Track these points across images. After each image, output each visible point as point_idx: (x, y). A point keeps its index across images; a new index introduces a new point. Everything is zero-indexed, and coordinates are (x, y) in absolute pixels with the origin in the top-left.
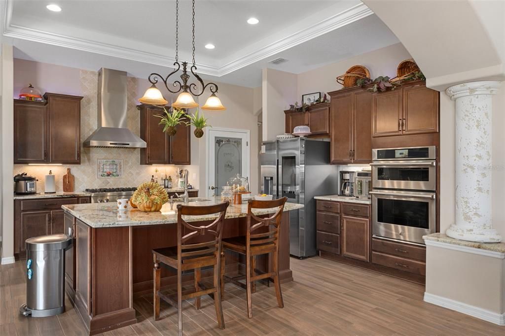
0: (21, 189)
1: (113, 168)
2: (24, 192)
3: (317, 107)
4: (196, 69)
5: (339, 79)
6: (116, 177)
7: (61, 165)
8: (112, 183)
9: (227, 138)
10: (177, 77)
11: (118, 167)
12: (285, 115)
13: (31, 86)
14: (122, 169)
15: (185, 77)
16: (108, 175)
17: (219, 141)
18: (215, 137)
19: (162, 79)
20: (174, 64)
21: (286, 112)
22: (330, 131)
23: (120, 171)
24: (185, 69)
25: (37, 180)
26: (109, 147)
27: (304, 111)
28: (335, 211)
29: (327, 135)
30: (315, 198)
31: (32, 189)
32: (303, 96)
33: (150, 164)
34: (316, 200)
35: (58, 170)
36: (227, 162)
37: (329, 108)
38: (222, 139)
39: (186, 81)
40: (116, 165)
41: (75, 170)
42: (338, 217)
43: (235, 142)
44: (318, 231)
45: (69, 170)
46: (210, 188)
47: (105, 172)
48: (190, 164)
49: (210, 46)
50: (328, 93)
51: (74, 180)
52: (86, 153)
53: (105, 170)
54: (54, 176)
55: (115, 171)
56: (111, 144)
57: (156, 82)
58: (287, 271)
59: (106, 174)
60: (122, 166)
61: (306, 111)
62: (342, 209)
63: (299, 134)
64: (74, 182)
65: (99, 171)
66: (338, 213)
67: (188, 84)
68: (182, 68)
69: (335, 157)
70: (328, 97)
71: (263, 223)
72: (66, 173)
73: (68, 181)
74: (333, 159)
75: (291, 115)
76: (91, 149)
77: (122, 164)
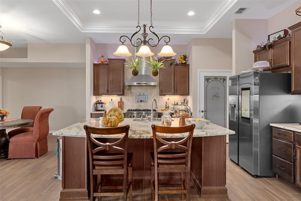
0: (98, 109)
1: (143, 98)
2: (99, 109)
3: (279, 44)
4: (153, 28)
5: (298, 12)
6: (145, 103)
7: (117, 96)
8: (143, 106)
9: (215, 76)
10: (140, 35)
11: (146, 97)
12: (254, 54)
13: (103, 56)
14: (148, 98)
15: (145, 35)
16: (141, 101)
17: (207, 79)
18: (205, 77)
19: (129, 38)
20: (137, 27)
21: (254, 52)
22: (291, 63)
23: (147, 99)
24: (145, 29)
25: (105, 104)
26: (136, 86)
27: (267, 48)
28: (289, 140)
29: (288, 67)
30: (271, 125)
31: (102, 108)
32: (269, 36)
33: (165, 95)
34: (272, 127)
35: (116, 99)
36: (214, 93)
37: (290, 42)
38: (210, 78)
39: (145, 38)
40: (145, 96)
41: (124, 99)
42: (291, 145)
43: (221, 79)
44: (273, 155)
45: (121, 99)
46: (201, 111)
47: (139, 100)
48: (189, 95)
49: (191, 13)
50: (288, 28)
51: (123, 104)
52: (129, 89)
53: (139, 99)
54: (113, 102)
55: (144, 99)
56: (137, 84)
57: (124, 41)
58: (221, 188)
59: (140, 101)
60: (148, 96)
61: (269, 48)
62: (296, 139)
63: (258, 68)
64: (123, 105)
65: (136, 99)
66: (291, 142)
67: (147, 39)
68: (142, 29)
69: (295, 87)
70: (290, 32)
71: (169, 146)
72: (120, 101)
73: (121, 105)
74: (293, 89)
75: (258, 54)
76: (132, 87)
77: (148, 95)
